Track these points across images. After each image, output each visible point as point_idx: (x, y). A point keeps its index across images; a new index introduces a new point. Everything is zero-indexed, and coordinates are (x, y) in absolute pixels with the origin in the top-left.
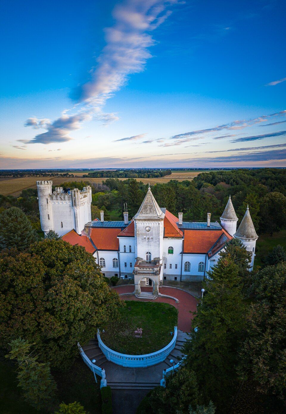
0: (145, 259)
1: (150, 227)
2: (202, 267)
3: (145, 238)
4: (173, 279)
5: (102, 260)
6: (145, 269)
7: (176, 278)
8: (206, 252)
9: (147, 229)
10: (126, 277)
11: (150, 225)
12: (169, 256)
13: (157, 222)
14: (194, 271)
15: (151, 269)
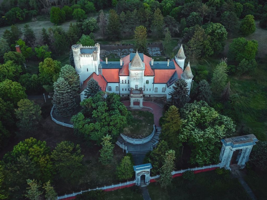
0: (135, 88)
1: (138, 73)
2: (164, 90)
3: (135, 79)
4: (149, 96)
5: (110, 87)
6: (136, 95)
7: (150, 96)
8: (166, 83)
9: (136, 74)
10: (123, 95)
11: (138, 72)
12: (146, 85)
13: (142, 71)
14: (160, 92)
15: (139, 95)
